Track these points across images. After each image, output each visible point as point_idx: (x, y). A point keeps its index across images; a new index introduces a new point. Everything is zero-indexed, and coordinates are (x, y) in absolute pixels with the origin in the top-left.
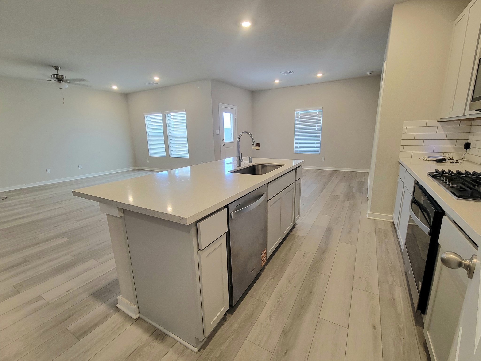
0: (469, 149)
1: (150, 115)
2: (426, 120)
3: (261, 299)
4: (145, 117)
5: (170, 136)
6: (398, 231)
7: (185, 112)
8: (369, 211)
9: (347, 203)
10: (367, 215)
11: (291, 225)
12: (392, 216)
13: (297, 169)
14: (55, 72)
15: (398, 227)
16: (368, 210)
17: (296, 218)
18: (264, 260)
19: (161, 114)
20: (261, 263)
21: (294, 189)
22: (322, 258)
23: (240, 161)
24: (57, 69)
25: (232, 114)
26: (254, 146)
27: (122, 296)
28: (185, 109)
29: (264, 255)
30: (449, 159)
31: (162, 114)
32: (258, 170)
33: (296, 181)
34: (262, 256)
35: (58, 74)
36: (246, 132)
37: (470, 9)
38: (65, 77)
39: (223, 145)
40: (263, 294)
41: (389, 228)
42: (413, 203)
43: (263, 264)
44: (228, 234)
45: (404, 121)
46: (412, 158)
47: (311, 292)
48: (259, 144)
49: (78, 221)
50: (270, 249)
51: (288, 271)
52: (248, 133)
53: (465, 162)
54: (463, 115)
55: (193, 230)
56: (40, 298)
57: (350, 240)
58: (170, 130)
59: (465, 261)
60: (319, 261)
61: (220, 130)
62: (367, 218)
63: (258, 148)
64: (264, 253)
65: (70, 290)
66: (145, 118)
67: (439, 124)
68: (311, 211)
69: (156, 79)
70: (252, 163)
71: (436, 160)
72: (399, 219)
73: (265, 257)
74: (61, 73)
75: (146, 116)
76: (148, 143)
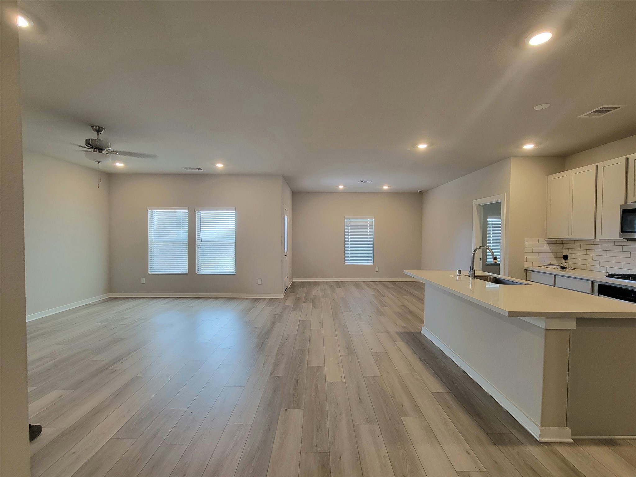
0: (566, 259)
1: (162, 211)
2: (539, 239)
5: (200, 243)
7: (235, 211)
19: (187, 211)
28: (235, 208)
39: (285, 256)
45: (525, 239)
46: (533, 267)
54: (592, 238)
58: (201, 234)
61: (284, 237)
66: (150, 215)
69: (220, 166)
75: (151, 211)
76: (149, 252)
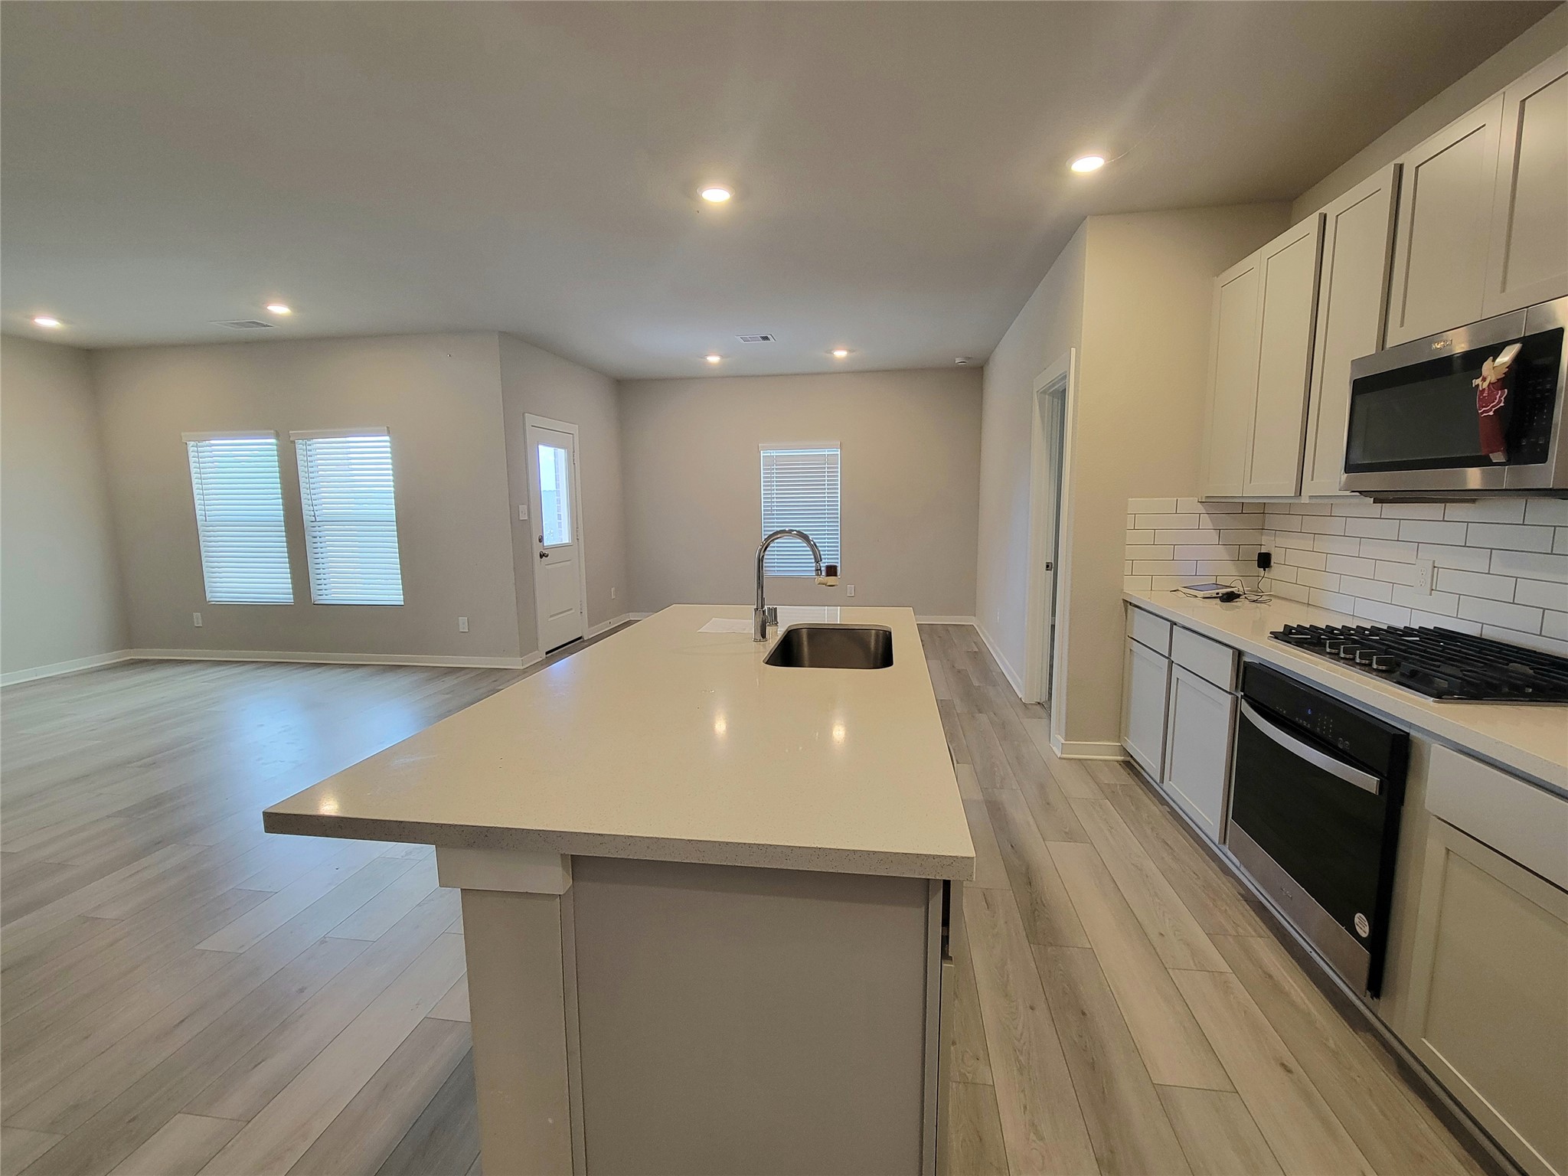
0: (1269, 567)
1: (217, 442)
2: (1175, 499)
3: (970, 1076)
4: (191, 449)
5: (314, 523)
7: (387, 438)
8: (1060, 738)
9: (983, 718)
10: (1056, 749)
12: (1120, 744)
15: (1166, 775)
19: (274, 441)
22: (1039, 899)
23: (764, 622)
28: (388, 428)
31: (277, 439)
37: (1268, 261)
39: (541, 554)
40: (963, 1061)
41: (1126, 777)
45: (1130, 499)
46: (1153, 592)
53: (1273, 598)
54: (1293, 495)
57: (1066, 830)
58: (315, 502)
60: (1036, 909)
61: (531, 504)
62: (1060, 758)
66: (192, 454)
67: (1201, 509)
69: (279, 310)
70: (777, 624)
71: (1218, 596)
75: (192, 443)
76: (203, 549)
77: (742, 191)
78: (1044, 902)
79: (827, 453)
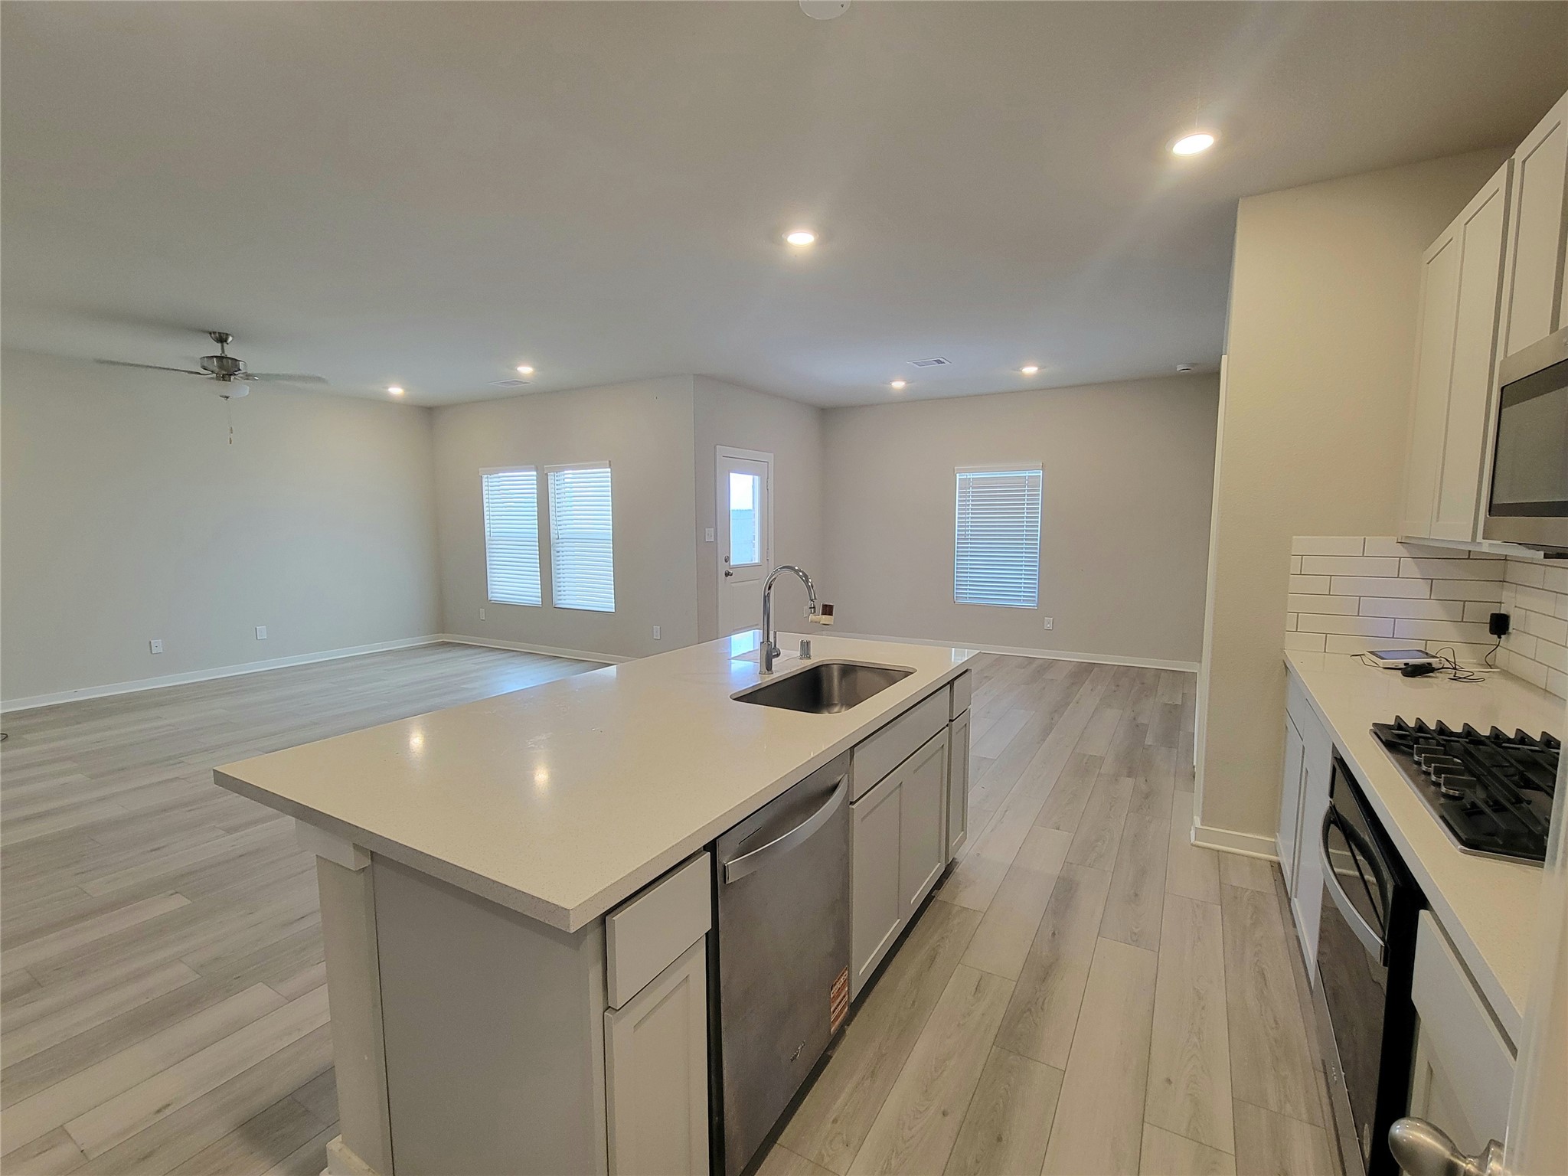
0: (1504, 634)
1: (500, 474)
2: (1363, 537)
3: (827, 1159)
4: (484, 480)
5: (558, 541)
6: (1296, 903)
7: (609, 470)
8: (1197, 821)
9: (1127, 783)
10: (1193, 833)
11: (937, 869)
12: (1273, 840)
13: (956, 683)
14: (216, 349)
15: (1294, 886)
16: (1195, 817)
17: (953, 844)
18: (840, 1008)
19: (535, 473)
20: (830, 1019)
21: (946, 747)
22: (1041, 1000)
23: (769, 655)
24: (222, 339)
25: (757, 477)
26: (815, 612)
27: (342, 1142)
29: (840, 990)
30: (1443, 668)
31: (537, 472)
32: (830, 680)
33: (951, 721)
34: (832, 996)
35: (223, 355)
36: (792, 568)
37: (1465, 228)
38: (245, 365)
39: (726, 574)
40: (831, 1141)
41: (1267, 883)
42: (1332, 826)
43: (837, 1023)
44: (712, 940)
45: (1294, 537)
46: (1327, 655)
47: (1000, 1139)
48: (831, 607)
49: (230, 831)
50: (862, 968)
51: (923, 1048)
52: (797, 572)
53: (1495, 676)
54: (1471, 541)
55: (592, 941)
56: (61, 1133)
57: (1136, 931)
58: (559, 523)
59: (1465, 1162)
60: (1030, 1010)
61: (719, 527)
62: (1192, 845)
63: (826, 619)
64: (838, 985)
65: (169, 1105)
66: (484, 484)
67: (1402, 551)
68: (1006, 811)
69: (525, 370)
70: (809, 658)
71: (1404, 667)
72: (1297, 853)
73: (844, 996)
74: (231, 351)
75: (486, 476)
76: (488, 559)
77: (826, 234)
78: (1046, 1005)
79: (1027, 474)
